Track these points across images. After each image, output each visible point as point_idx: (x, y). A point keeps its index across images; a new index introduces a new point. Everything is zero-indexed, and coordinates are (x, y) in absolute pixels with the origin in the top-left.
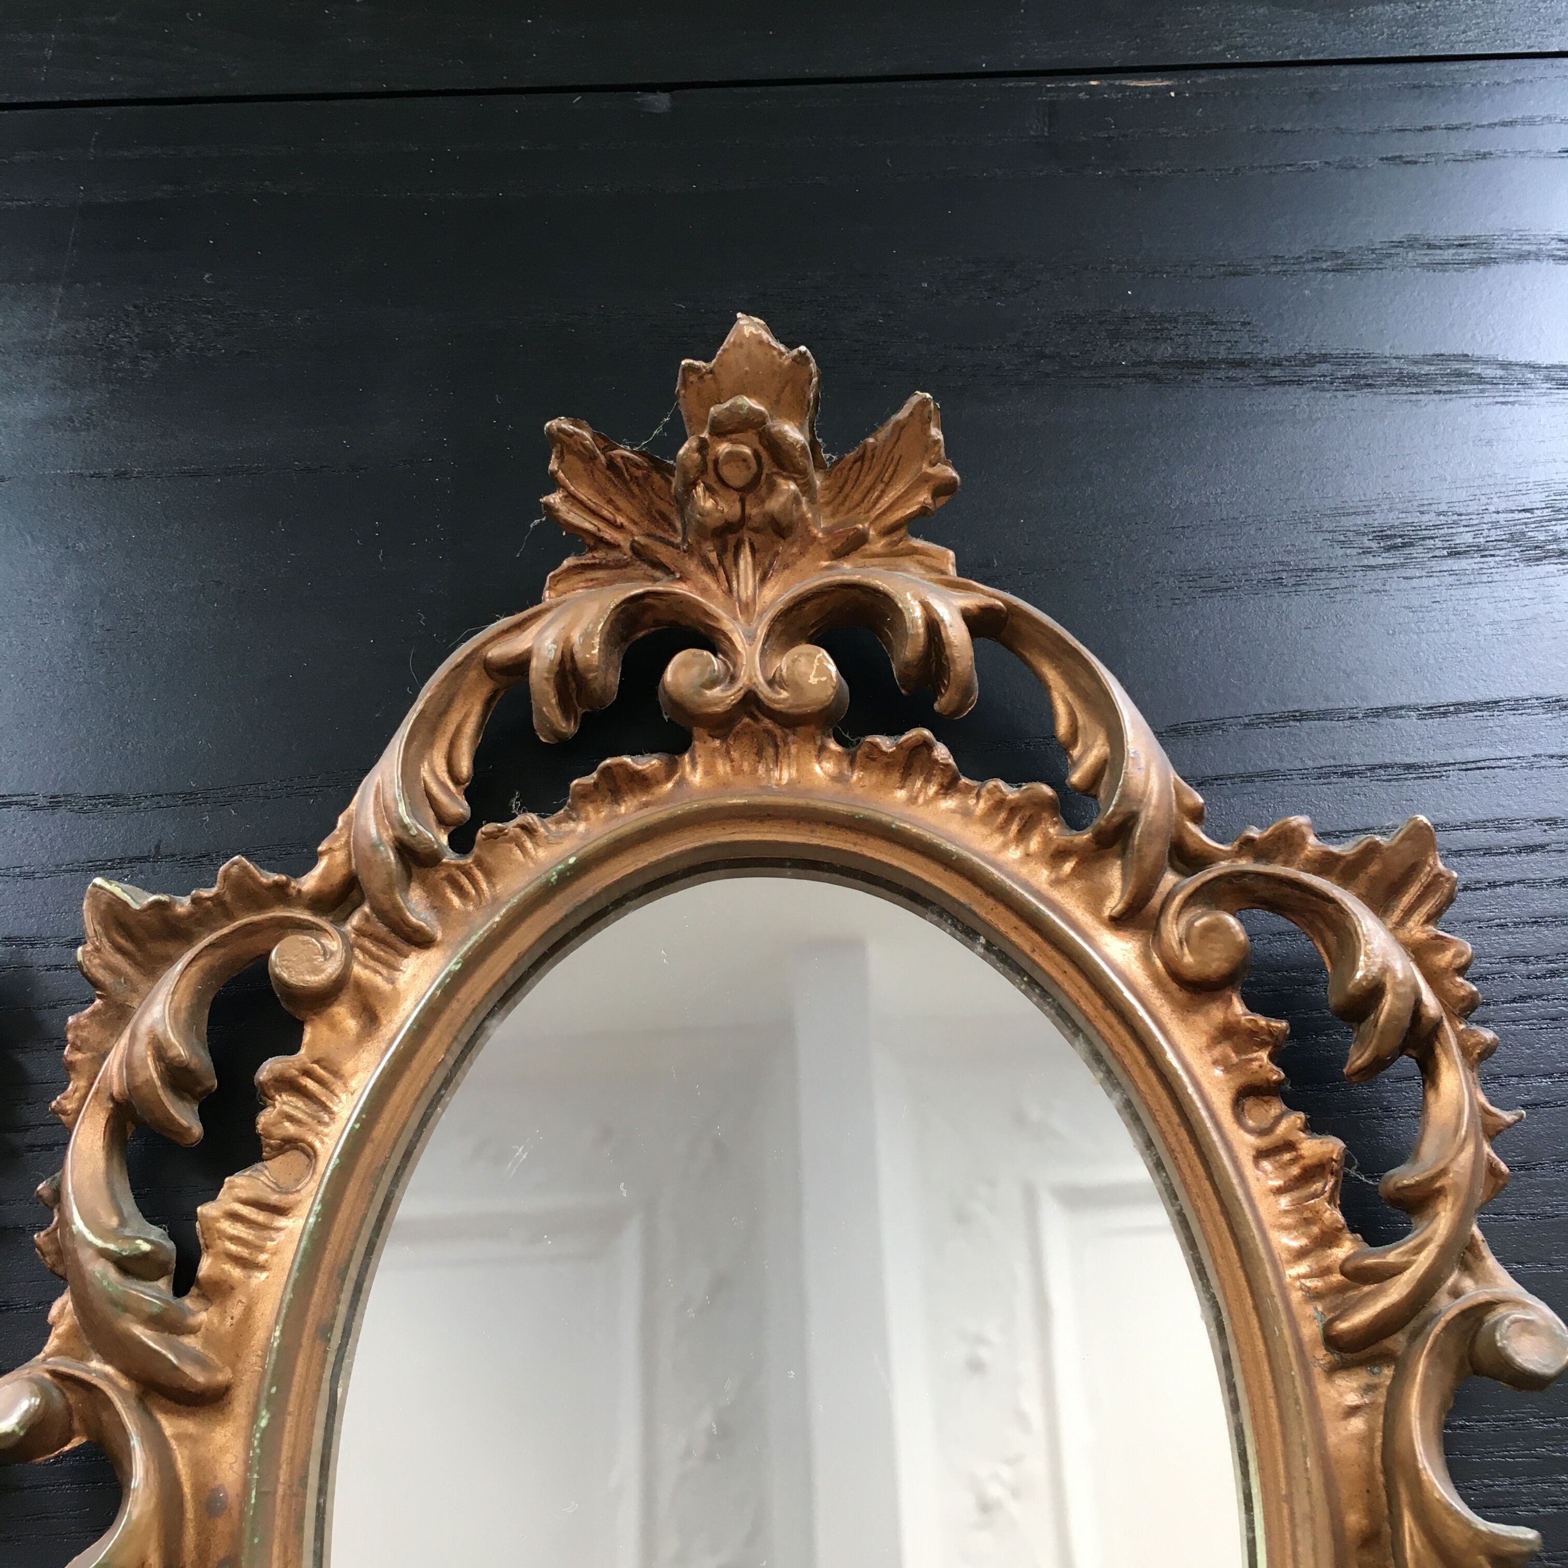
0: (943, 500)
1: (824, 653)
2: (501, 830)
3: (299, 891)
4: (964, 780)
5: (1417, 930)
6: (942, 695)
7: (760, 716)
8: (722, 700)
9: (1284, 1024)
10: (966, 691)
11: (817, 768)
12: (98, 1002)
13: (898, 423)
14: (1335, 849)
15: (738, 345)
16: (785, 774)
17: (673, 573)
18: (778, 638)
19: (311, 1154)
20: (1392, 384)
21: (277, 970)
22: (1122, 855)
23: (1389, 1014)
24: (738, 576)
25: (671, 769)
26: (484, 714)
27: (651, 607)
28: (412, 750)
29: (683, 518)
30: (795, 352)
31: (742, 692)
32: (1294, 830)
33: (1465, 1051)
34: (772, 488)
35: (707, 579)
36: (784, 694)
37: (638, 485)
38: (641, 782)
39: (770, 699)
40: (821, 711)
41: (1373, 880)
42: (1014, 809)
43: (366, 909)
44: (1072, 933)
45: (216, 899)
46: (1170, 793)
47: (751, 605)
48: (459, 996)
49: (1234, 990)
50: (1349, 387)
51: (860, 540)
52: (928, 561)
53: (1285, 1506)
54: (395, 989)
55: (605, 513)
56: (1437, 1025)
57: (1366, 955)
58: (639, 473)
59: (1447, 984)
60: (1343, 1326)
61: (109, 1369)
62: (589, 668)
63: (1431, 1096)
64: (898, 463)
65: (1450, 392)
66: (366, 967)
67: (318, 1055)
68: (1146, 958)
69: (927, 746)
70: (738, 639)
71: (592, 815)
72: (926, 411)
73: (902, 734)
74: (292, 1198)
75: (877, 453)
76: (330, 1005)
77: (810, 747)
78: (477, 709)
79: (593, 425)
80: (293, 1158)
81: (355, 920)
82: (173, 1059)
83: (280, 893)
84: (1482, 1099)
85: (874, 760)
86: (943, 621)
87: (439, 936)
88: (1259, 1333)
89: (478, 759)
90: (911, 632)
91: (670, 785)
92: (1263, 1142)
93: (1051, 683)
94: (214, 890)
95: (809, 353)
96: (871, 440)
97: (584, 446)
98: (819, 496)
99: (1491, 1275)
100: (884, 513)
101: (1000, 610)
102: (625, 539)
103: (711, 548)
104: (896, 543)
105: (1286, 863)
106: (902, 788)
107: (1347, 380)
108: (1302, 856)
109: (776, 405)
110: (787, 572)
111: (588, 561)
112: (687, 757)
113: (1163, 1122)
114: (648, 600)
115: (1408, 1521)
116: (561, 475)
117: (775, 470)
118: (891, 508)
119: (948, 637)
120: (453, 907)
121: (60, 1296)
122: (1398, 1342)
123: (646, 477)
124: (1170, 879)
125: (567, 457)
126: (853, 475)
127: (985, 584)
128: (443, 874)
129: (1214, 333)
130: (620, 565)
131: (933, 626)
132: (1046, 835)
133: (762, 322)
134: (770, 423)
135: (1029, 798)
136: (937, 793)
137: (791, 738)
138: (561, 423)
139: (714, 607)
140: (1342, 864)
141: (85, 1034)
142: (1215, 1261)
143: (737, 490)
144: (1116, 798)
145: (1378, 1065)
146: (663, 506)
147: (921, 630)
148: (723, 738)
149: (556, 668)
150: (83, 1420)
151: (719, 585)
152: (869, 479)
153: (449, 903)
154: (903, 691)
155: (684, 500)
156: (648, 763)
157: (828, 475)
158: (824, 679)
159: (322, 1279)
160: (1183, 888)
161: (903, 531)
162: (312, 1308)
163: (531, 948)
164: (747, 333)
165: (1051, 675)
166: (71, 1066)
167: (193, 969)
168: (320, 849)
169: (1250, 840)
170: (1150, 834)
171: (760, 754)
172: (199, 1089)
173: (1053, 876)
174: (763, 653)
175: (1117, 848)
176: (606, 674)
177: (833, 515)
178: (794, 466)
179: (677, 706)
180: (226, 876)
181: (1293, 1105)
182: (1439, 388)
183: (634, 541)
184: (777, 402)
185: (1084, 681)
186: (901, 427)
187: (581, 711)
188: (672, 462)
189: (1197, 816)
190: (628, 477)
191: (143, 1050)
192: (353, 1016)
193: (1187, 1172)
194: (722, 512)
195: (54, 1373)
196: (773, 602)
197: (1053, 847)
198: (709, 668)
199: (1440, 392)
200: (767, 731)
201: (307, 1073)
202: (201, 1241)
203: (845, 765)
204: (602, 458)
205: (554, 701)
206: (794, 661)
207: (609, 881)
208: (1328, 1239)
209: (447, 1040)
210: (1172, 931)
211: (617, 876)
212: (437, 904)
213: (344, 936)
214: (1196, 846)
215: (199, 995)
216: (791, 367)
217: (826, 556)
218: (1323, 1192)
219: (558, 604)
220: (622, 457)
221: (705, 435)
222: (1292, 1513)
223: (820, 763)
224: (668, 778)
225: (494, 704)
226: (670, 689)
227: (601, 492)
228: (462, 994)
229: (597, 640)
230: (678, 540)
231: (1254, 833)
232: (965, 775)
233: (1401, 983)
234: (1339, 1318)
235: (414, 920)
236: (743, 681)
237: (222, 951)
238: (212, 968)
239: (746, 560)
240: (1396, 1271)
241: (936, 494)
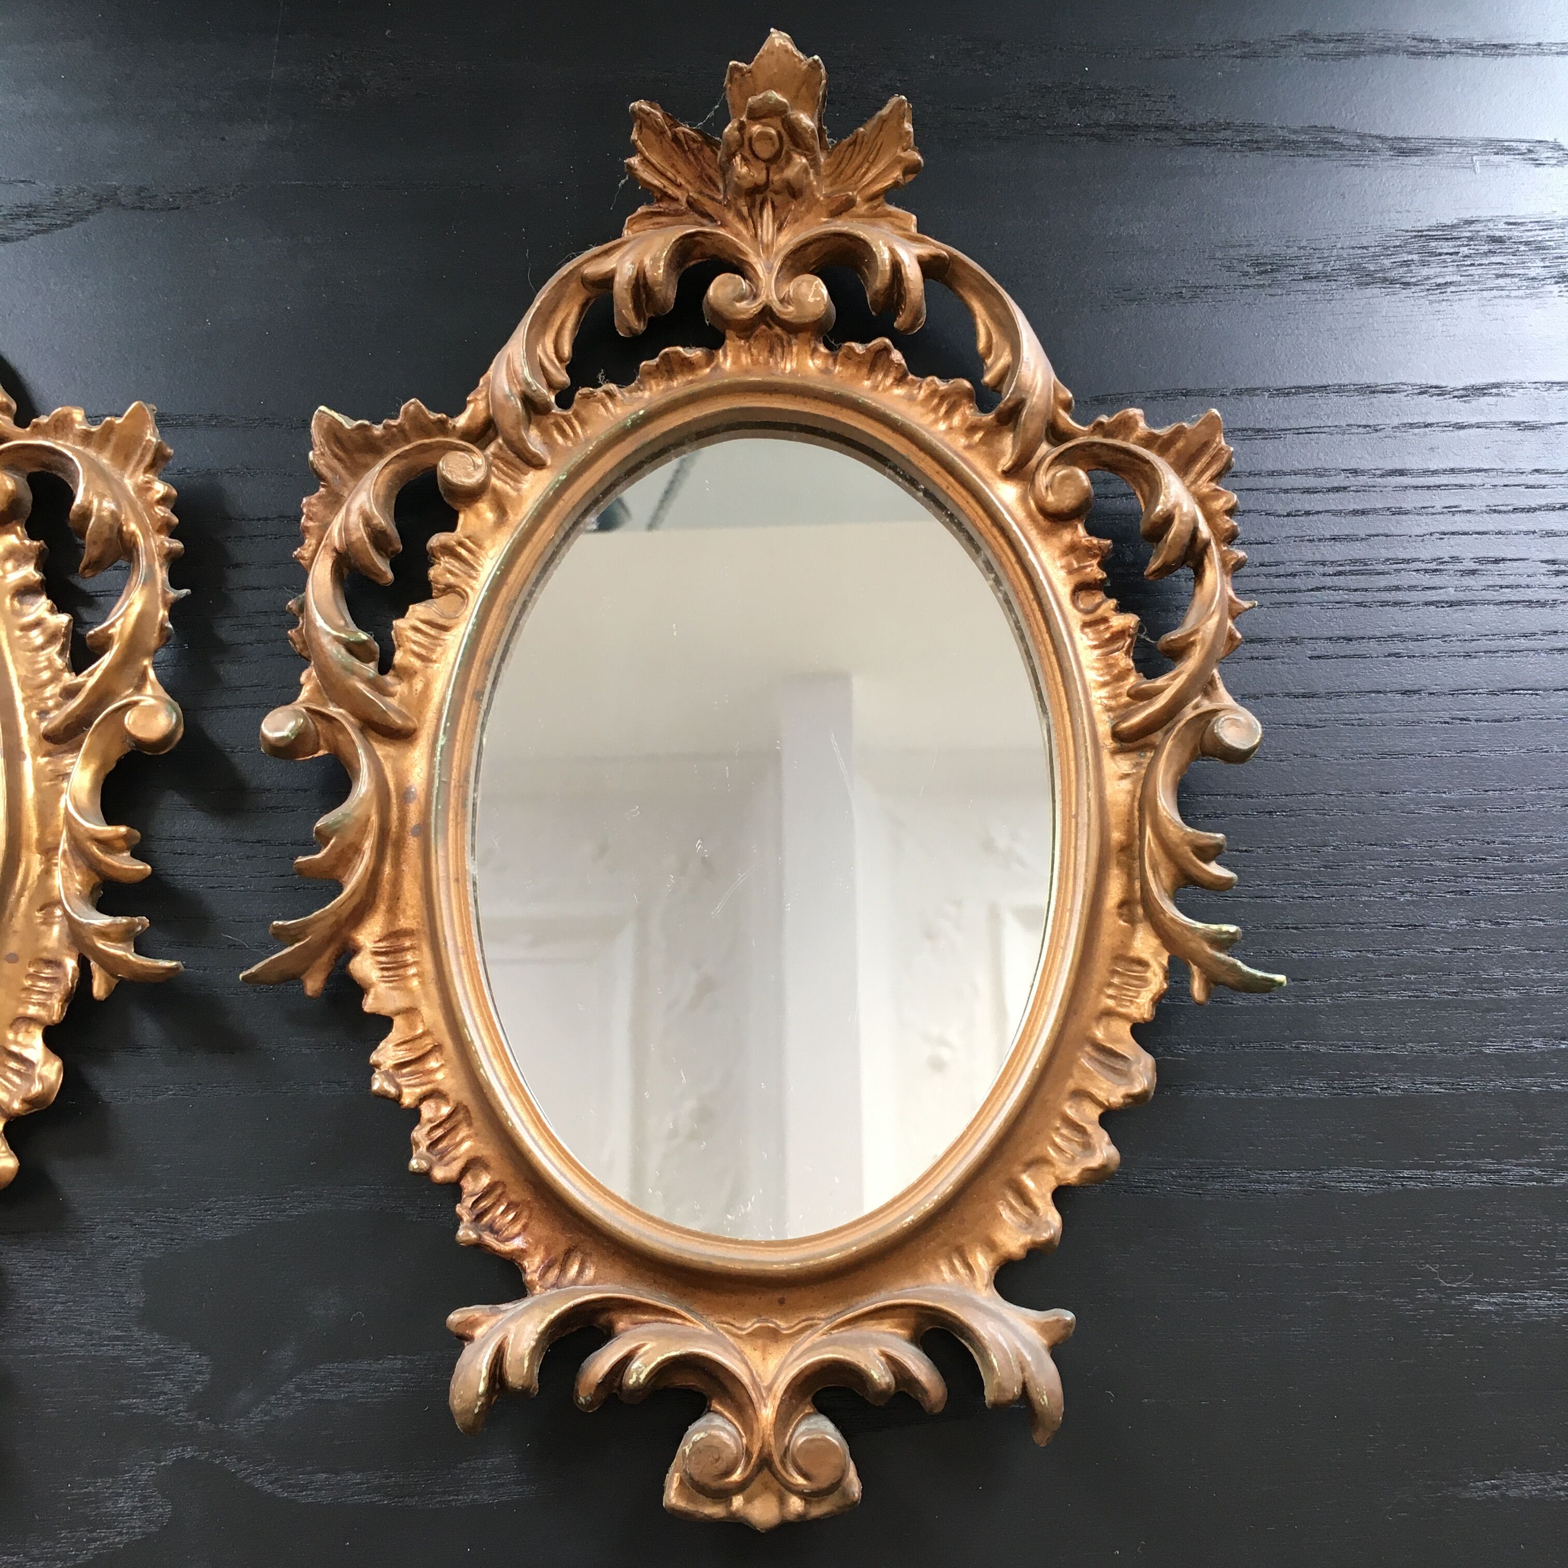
0: (910, 178)
1: (819, 281)
2: (592, 393)
3: (454, 427)
4: (911, 377)
5: (1205, 486)
6: (900, 316)
7: (773, 324)
8: (747, 311)
9: (1109, 542)
10: (917, 318)
11: (810, 363)
12: (322, 489)
13: (881, 117)
14: (1157, 431)
15: (770, 53)
16: (789, 366)
17: (716, 221)
18: (788, 270)
19: (464, 596)
20: (1277, 148)
21: (444, 473)
22: (1014, 430)
23: (1175, 534)
24: (762, 226)
25: (710, 359)
26: (580, 314)
27: (699, 243)
28: (532, 334)
29: (724, 181)
30: (810, 60)
31: (761, 306)
32: (1130, 417)
33: (1224, 563)
34: (789, 160)
35: (740, 227)
36: (791, 308)
37: (694, 155)
38: (689, 366)
39: (780, 312)
40: (815, 322)
41: (1178, 453)
42: (943, 397)
43: (500, 441)
44: (974, 476)
45: (399, 427)
46: (1050, 389)
47: (770, 247)
48: (564, 497)
49: (1080, 521)
50: (1244, 149)
51: (850, 204)
52: (897, 222)
53: (1073, 820)
54: (519, 495)
55: (669, 174)
56: (1207, 544)
57: (1165, 495)
58: (695, 146)
59: (1219, 521)
60: (1124, 725)
61: (341, 710)
62: (656, 283)
63: (1198, 590)
64: (879, 149)
65: (1319, 156)
66: (499, 479)
67: (469, 533)
68: (1023, 500)
69: (886, 350)
70: (760, 268)
71: (654, 387)
72: (902, 108)
73: (870, 341)
74: (452, 622)
75: (866, 139)
76: (477, 501)
77: (807, 348)
78: (576, 310)
79: (664, 108)
80: (452, 597)
81: (492, 448)
82: (377, 525)
83: (442, 427)
84: (1231, 593)
85: (849, 359)
86: (903, 262)
87: (549, 462)
88: (1069, 724)
89: (575, 346)
90: (881, 268)
91: (708, 370)
92: (1088, 618)
93: (977, 312)
94: (399, 421)
95: (820, 61)
96: (862, 129)
97: (656, 122)
98: (822, 170)
99: (1221, 697)
100: (868, 185)
101: (945, 258)
102: (683, 195)
103: (744, 204)
104: (876, 208)
105: (1124, 440)
106: (868, 379)
107: (1243, 143)
108: (1135, 436)
109: (795, 99)
110: (796, 225)
111: (656, 210)
112: (720, 352)
113: (1022, 597)
114: (698, 238)
115: (1149, 832)
116: (639, 143)
117: (792, 148)
118: (874, 181)
119: (906, 274)
120: (558, 444)
121: (307, 668)
122: (1157, 737)
123: (700, 150)
124: (1044, 447)
125: (644, 130)
126: (848, 155)
127: (935, 239)
128: (552, 421)
129: (1148, 103)
130: (677, 213)
131: (896, 266)
132: (964, 414)
133: (787, 36)
134: (790, 112)
135: (955, 388)
136: (892, 384)
137: (794, 341)
138: (641, 105)
139: (743, 246)
140: (1160, 441)
141: (314, 510)
142: (1046, 682)
143: (764, 161)
144: (1012, 389)
145: (1166, 569)
146: (711, 172)
147: (888, 268)
148: (747, 339)
149: (633, 282)
150: (326, 740)
151: (747, 228)
152: (860, 158)
153: (555, 441)
154: (874, 313)
155: (726, 168)
156: (694, 354)
157: (830, 154)
158: (818, 299)
159: (476, 664)
160: (1052, 453)
161: (881, 199)
162: (470, 682)
163: (612, 470)
164: (777, 44)
165: (977, 307)
166: (307, 529)
167: (386, 471)
168: (468, 399)
169: (1101, 424)
170: (1032, 414)
171: (771, 351)
172: (391, 549)
173: (967, 443)
174: (777, 279)
175: (1011, 425)
176: (668, 289)
177: (831, 185)
178: (805, 144)
179: (716, 313)
180: (406, 412)
181: (1109, 596)
182: (1311, 152)
183: (689, 196)
184: (797, 97)
185: (998, 310)
186: (884, 121)
187: (648, 315)
188: (718, 139)
189: (1067, 406)
190: (687, 148)
191: (355, 519)
192: (491, 510)
193: (1036, 628)
194: (753, 176)
195: (308, 709)
196: (786, 245)
197: (968, 423)
198: (739, 287)
199: (1311, 155)
200: (777, 335)
201: (461, 544)
202: (395, 643)
203: (830, 361)
204: (669, 132)
205: (630, 306)
206: (799, 285)
207: (666, 429)
208: (1121, 676)
209: (556, 524)
210: (1043, 480)
211: (671, 426)
212: (548, 441)
213: (486, 458)
214: (1063, 426)
215: (390, 488)
216: (807, 71)
217: (825, 215)
218: (1123, 647)
219: (634, 238)
220: (684, 133)
221: (744, 118)
222: (1077, 823)
223: (813, 359)
224: (708, 365)
225: (587, 309)
226: (712, 301)
227: (667, 158)
228: (566, 496)
229: (662, 263)
230: (721, 197)
231: (1104, 419)
232: (913, 374)
233: (1186, 515)
234: (1124, 721)
235: (533, 449)
236: (762, 299)
237: (405, 461)
238: (398, 472)
239: (768, 213)
240: (1160, 691)
241: (905, 173)
